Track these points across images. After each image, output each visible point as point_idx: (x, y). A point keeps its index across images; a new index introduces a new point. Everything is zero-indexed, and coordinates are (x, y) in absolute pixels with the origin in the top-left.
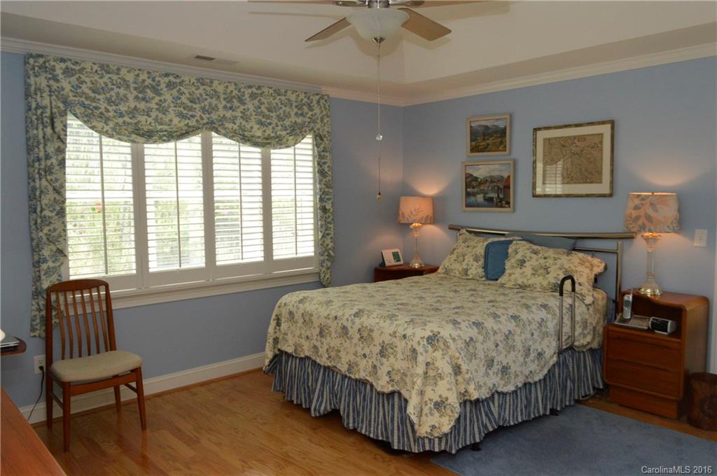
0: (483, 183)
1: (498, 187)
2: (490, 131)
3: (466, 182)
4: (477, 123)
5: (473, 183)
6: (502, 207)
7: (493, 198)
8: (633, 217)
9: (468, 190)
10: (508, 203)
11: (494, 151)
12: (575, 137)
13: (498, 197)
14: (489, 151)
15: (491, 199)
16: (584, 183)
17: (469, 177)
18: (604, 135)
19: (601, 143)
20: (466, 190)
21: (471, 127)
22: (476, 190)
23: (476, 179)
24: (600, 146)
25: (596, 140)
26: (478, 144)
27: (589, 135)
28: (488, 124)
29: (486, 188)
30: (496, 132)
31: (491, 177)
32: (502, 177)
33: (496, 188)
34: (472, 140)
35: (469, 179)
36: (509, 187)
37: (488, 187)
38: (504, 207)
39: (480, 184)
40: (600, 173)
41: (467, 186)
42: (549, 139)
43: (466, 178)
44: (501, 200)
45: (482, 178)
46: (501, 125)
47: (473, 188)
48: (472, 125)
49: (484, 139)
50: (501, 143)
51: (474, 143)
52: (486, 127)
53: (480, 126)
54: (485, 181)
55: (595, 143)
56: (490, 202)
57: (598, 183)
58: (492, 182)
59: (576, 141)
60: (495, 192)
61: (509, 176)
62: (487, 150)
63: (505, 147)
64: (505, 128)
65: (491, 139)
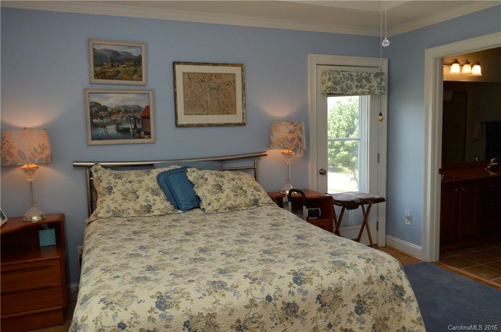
0: (115, 113)
1: (135, 118)
2: (120, 58)
3: (91, 112)
4: (102, 47)
5: (102, 113)
6: (140, 137)
7: (129, 129)
8: (289, 139)
9: (94, 120)
10: (148, 134)
11: (126, 80)
12: (212, 75)
13: (136, 126)
14: (119, 79)
15: (126, 131)
16: (222, 114)
17: (94, 106)
18: (236, 75)
19: (234, 81)
20: (91, 121)
21: (94, 49)
22: (105, 121)
23: (105, 108)
24: (233, 83)
25: (230, 79)
26: (103, 70)
27: (224, 74)
28: (119, 49)
29: (119, 118)
30: (128, 60)
31: (125, 107)
32: (139, 107)
33: (132, 118)
34: (96, 65)
35: (94, 109)
36: (148, 118)
37: (122, 117)
38: (144, 138)
39: (111, 114)
40: (234, 106)
41: (93, 116)
42: (189, 74)
43: (91, 108)
44: (139, 131)
45: (113, 107)
46: (135, 53)
47: (102, 118)
48: (97, 48)
49: (112, 66)
50: (135, 72)
51: (98, 69)
52: (116, 53)
53: (107, 50)
54: (118, 111)
55: (229, 82)
56: (124, 133)
57: (233, 114)
58: (126, 112)
59: (213, 77)
60: (131, 123)
61: (148, 107)
62: (117, 77)
63: (141, 76)
64: (140, 57)
65: (122, 66)
